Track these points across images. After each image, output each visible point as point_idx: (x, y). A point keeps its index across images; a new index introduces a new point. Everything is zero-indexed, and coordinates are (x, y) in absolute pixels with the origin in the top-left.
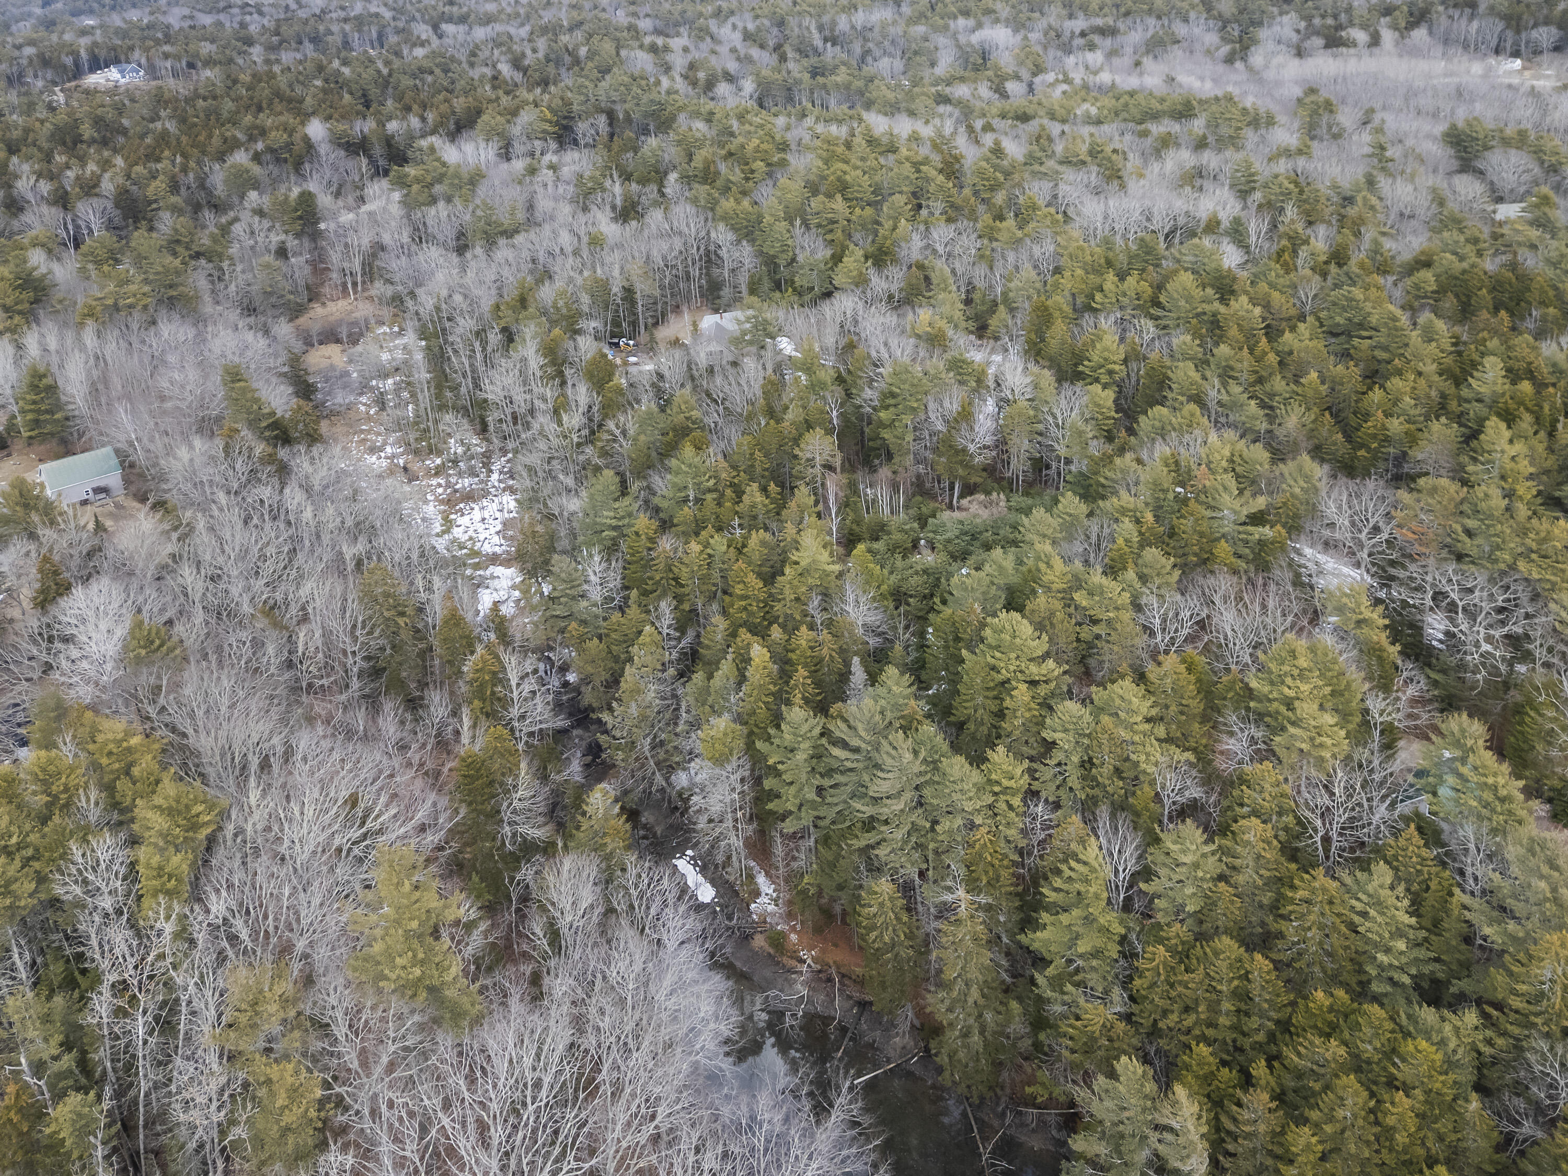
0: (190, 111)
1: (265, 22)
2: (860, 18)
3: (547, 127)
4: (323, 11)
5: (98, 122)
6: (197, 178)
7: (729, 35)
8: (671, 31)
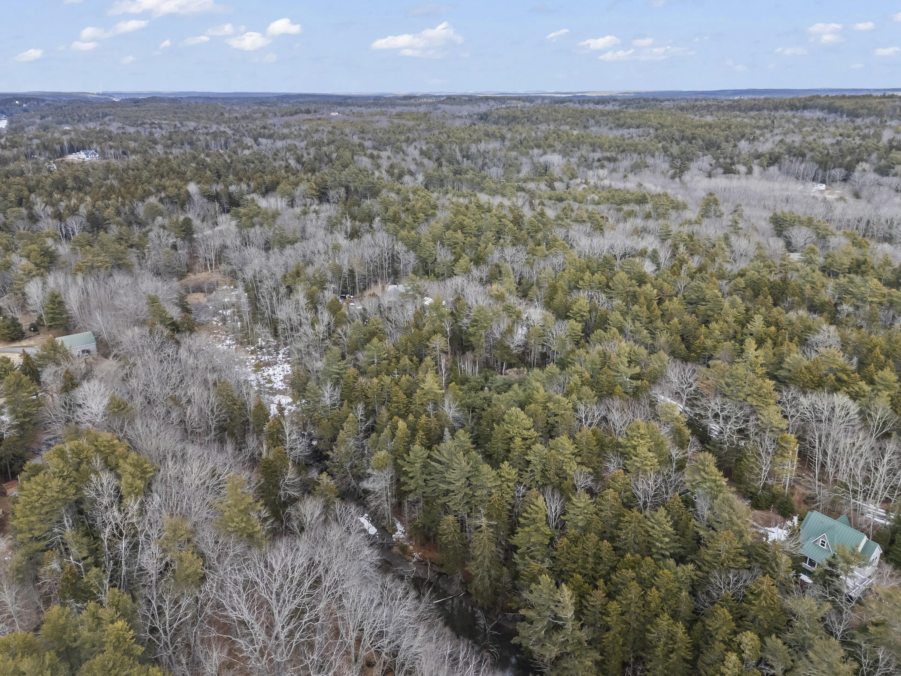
0: (125, 176)
1: (163, 133)
2: (482, 146)
3: (314, 192)
4: (195, 129)
5: (76, 178)
6: (130, 209)
7: (413, 151)
8: (382, 148)
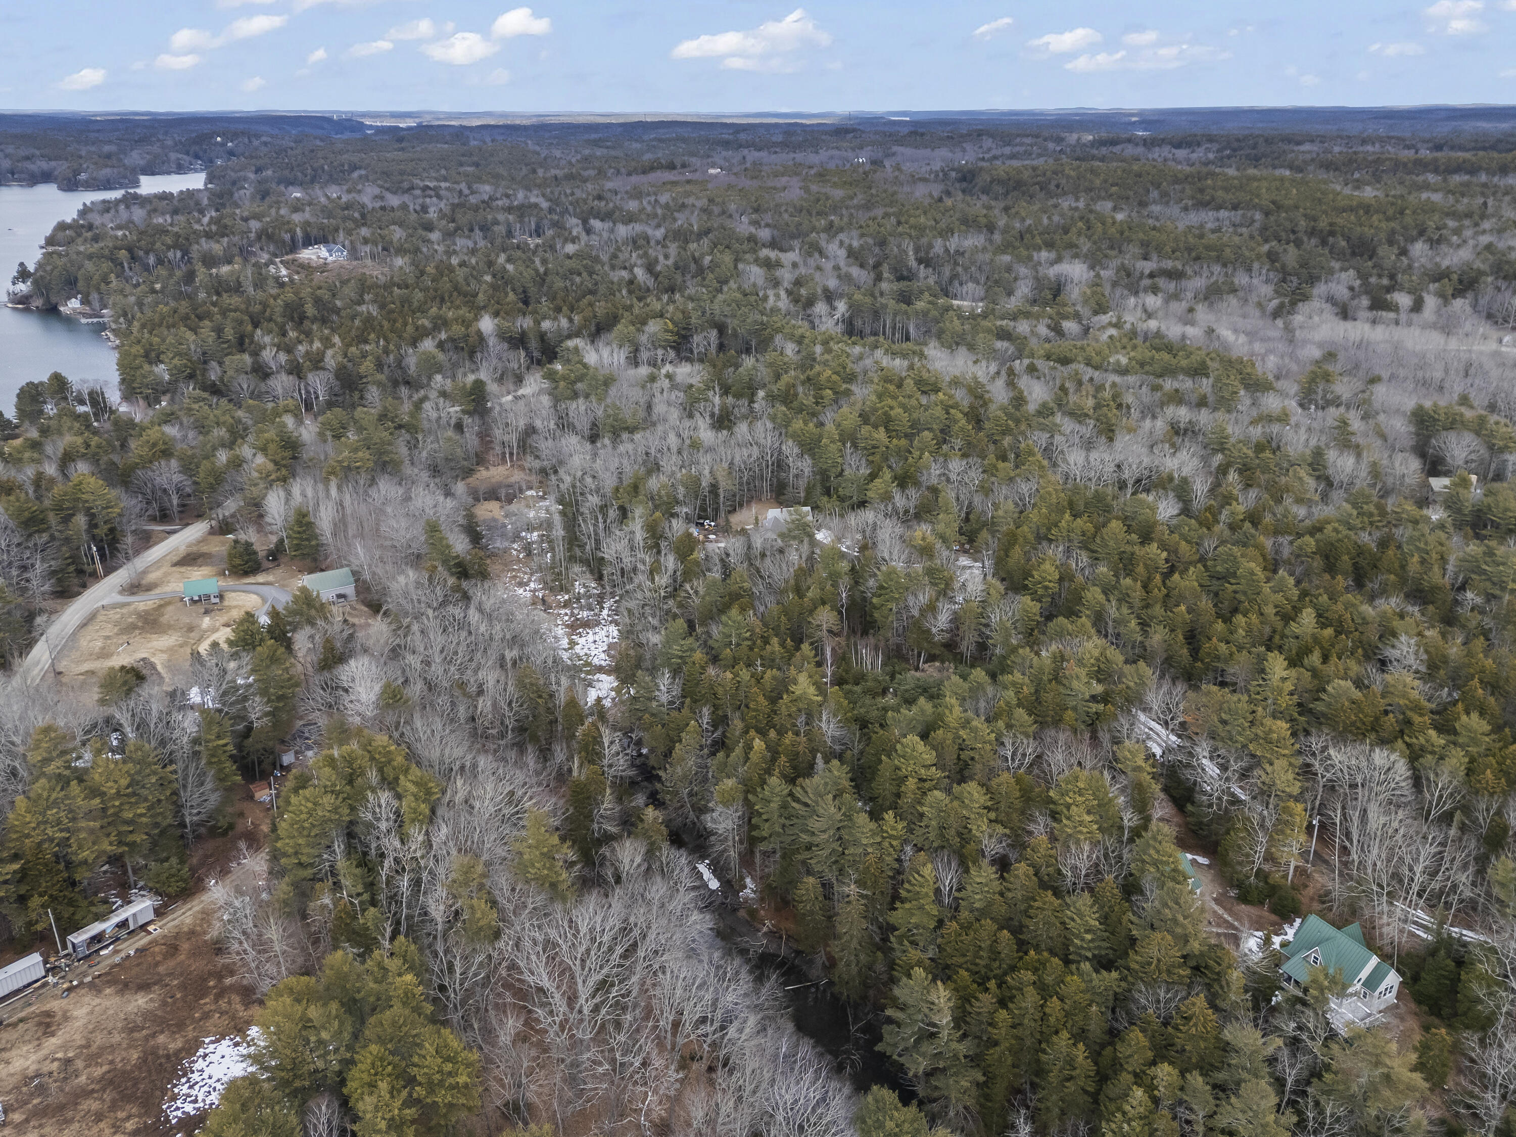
0: (388, 297)
1: (443, 206)
2: (954, 243)
3: (669, 337)
4: (491, 199)
5: (317, 301)
6: (395, 359)
7: (836, 250)
8: (785, 245)
